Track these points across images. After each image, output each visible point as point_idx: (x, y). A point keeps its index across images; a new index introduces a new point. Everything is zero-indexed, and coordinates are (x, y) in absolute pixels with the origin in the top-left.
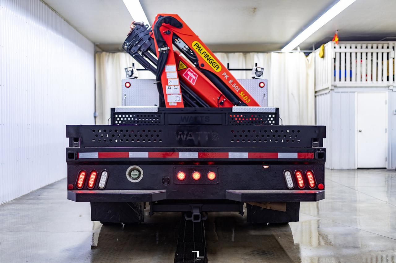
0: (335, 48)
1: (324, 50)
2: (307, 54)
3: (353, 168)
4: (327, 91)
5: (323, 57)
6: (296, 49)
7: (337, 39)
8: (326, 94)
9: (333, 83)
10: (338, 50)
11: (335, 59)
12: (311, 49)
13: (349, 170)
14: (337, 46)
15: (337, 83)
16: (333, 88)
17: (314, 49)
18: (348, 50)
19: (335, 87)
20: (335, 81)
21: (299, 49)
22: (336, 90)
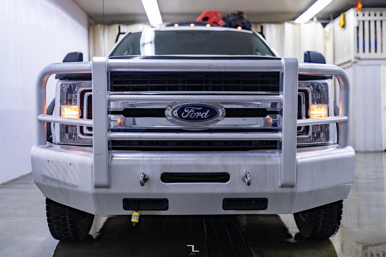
0: (358, 15)
1: (344, 19)
2: (324, 25)
3: (380, 149)
4: (349, 64)
5: (344, 26)
6: (312, 19)
7: (360, 6)
8: (348, 67)
9: (356, 55)
10: (361, 18)
11: (358, 28)
12: (329, 19)
13: (375, 152)
14: (360, 14)
15: (361, 54)
16: (356, 60)
17: (332, 18)
18: (372, 18)
19: (359, 59)
20: (358, 52)
21: (315, 19)
22: (359, 62)
